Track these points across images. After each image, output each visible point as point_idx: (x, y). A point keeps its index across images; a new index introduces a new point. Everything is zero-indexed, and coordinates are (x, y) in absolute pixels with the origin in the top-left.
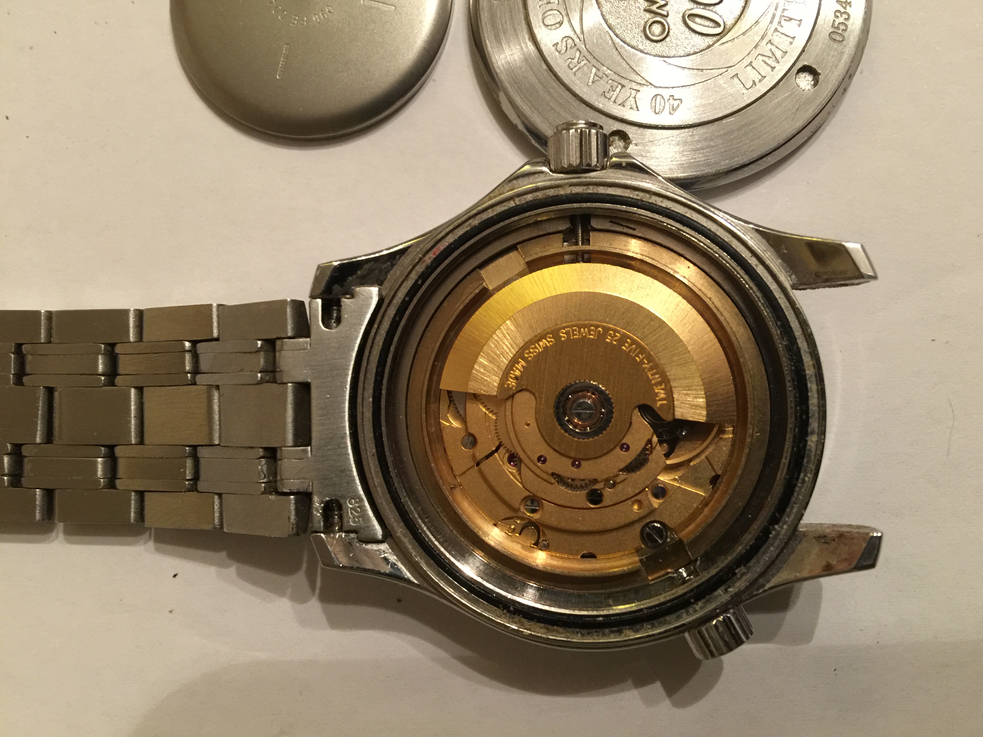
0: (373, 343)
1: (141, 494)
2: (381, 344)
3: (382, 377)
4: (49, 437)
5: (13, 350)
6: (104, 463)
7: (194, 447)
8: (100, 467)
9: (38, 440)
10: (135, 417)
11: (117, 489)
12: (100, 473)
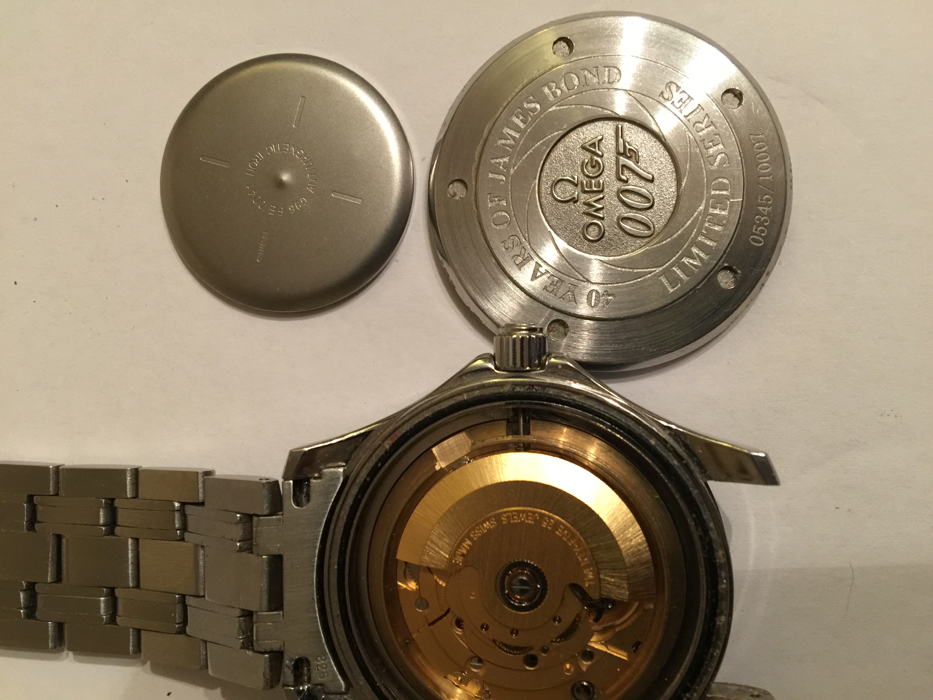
0: (338, 517)
1: (138, 632)
2: (345, 518)
3: (346, 547)
4: (58, 578)
5: (26, 501)
6: (106, 602)
7: (183, 596)
8: (102, 605)
9: (49, 579)
10: (132, 563)
11: (117, 625)
12: (102, 611)
